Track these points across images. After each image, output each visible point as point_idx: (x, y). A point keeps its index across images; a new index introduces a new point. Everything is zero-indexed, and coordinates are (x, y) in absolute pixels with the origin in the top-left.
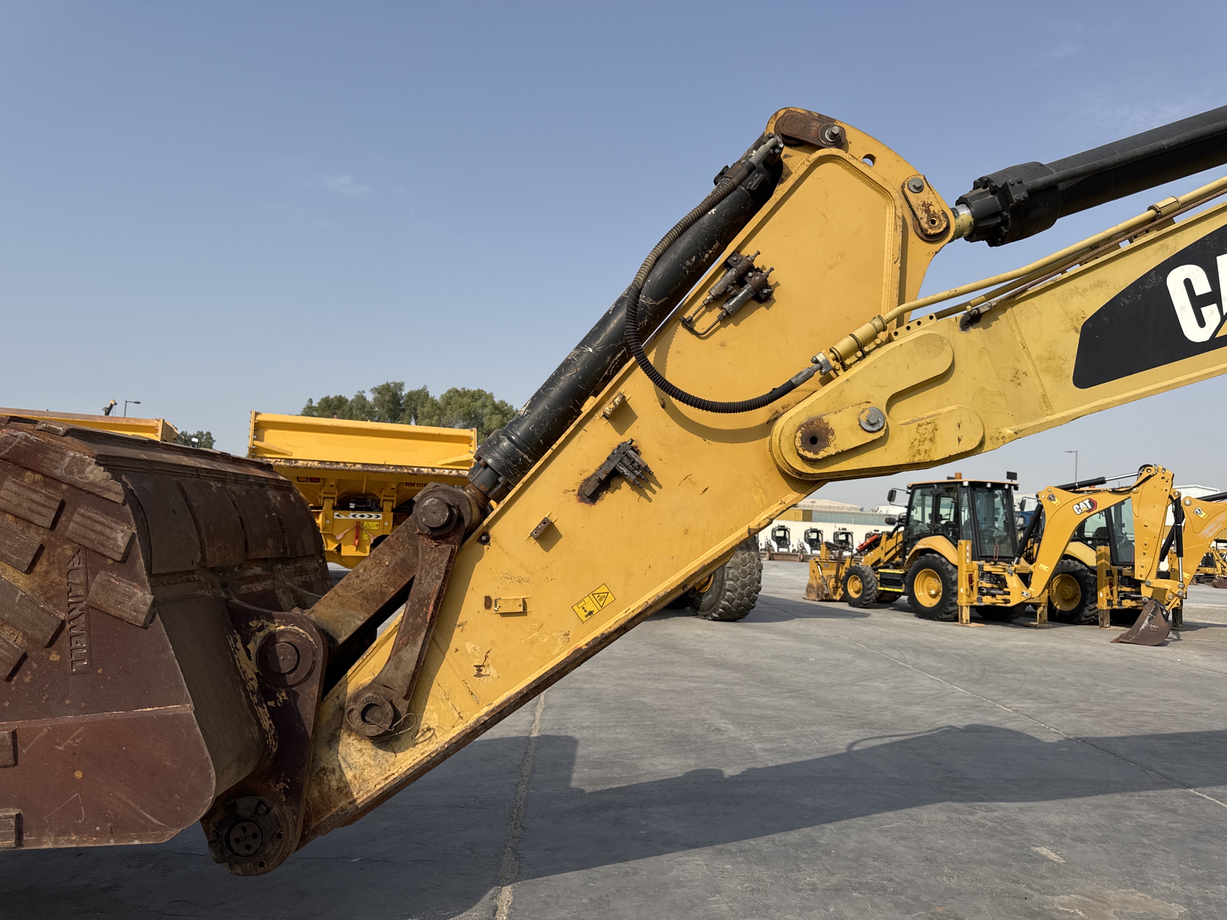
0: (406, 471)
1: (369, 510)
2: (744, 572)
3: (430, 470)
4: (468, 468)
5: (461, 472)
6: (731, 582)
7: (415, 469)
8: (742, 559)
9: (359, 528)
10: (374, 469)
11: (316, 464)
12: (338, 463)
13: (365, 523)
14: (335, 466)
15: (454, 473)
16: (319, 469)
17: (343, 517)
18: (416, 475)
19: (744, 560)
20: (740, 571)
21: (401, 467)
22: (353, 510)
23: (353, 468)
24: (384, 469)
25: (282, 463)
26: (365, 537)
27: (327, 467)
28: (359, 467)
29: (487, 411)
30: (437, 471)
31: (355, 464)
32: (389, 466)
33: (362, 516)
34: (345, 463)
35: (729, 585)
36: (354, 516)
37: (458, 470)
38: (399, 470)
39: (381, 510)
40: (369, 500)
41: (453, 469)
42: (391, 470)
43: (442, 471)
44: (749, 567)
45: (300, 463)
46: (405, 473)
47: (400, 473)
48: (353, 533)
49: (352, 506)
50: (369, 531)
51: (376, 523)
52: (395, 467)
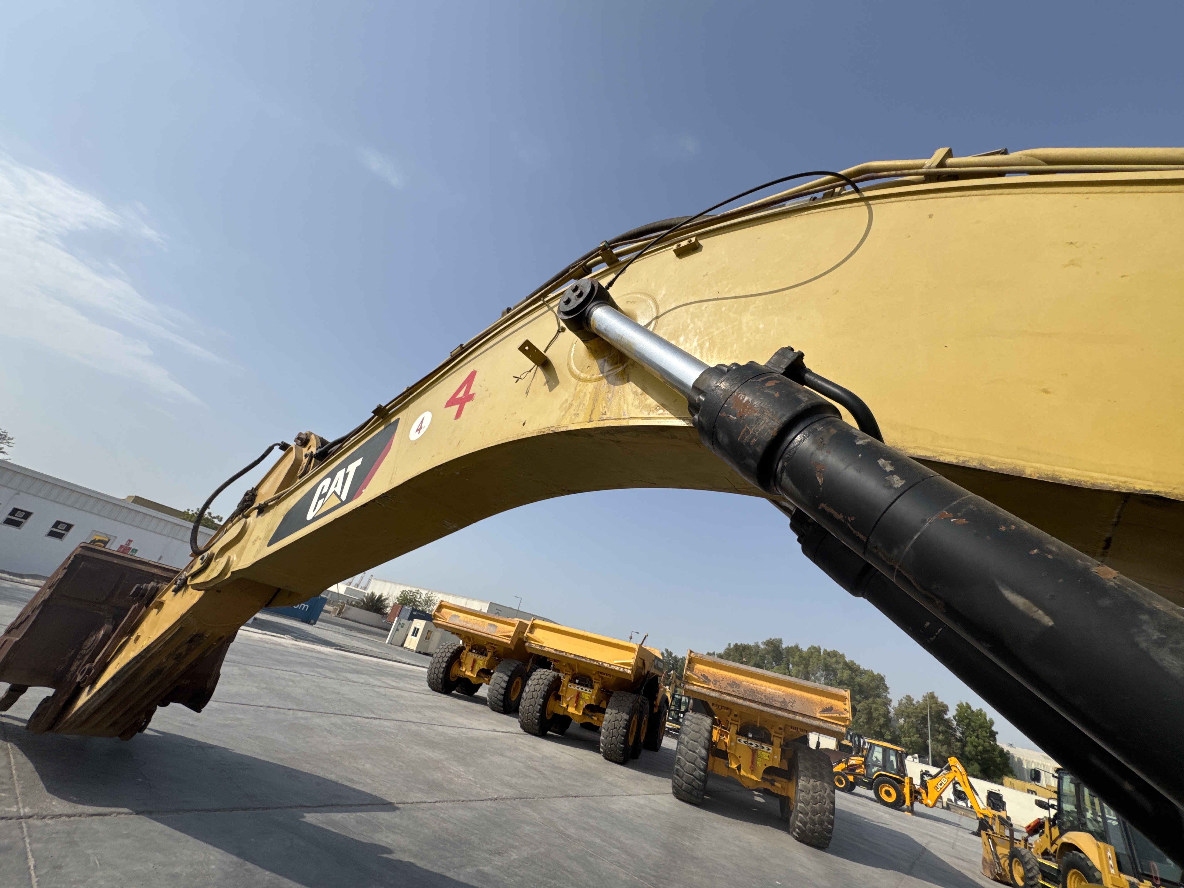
0: (595, 663)
1: (587, 686)
2: (813, 798)
3: (609, 665)
4: (629, 668)
5: (625, 670)
6: (803, 805)
7: (601, 663)
8: (813, 786)
9: (578, 696)
10: (580, 659)
11: (553, 651)
12: (563, 652)
13: (583, 694)
14: (561, 654)
15: (622, 670)
16: (553, 654)
17: (572, 687)
18: (600, 666)
19: (814, 787)
20: (810, 796)
21: (594, 660)
22: (578, 684)
23: (569, 656)
24: (584, 660)
25: (538, 647)
26: (581, 702)
27: (558, 653)
28: (572, 656)
29: (840, 666)
30: (612, 667)
31: (571, 654)
32: (588, 658)
33: (582, 689)
34: (566, 653)
35: (800, 806)
36: (578, 688)
37: (624, 668)
38: (592, 662)
39: (592, 687)
40: (588, 680)
41: (621, 667)
42: (588, 661)
43: (615, 667)
44: (820, 795)
45: (546, 649)
46: (594, 664)
47: (592, 664)
48: (574, 699)
49: (577, 681)
50: (584, 700)
51: (588, 695)
52: (591, 659)
